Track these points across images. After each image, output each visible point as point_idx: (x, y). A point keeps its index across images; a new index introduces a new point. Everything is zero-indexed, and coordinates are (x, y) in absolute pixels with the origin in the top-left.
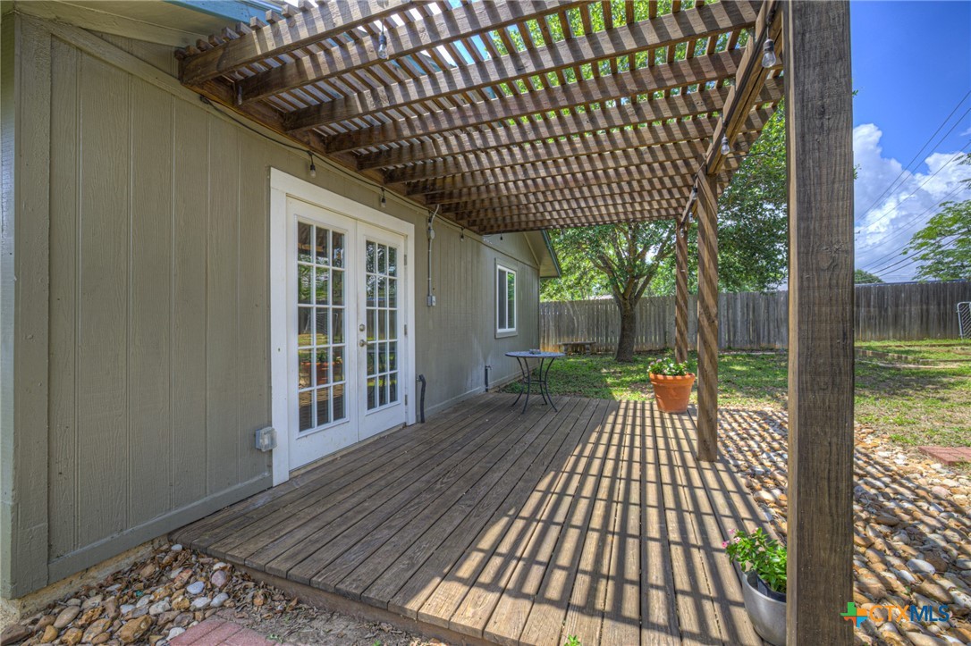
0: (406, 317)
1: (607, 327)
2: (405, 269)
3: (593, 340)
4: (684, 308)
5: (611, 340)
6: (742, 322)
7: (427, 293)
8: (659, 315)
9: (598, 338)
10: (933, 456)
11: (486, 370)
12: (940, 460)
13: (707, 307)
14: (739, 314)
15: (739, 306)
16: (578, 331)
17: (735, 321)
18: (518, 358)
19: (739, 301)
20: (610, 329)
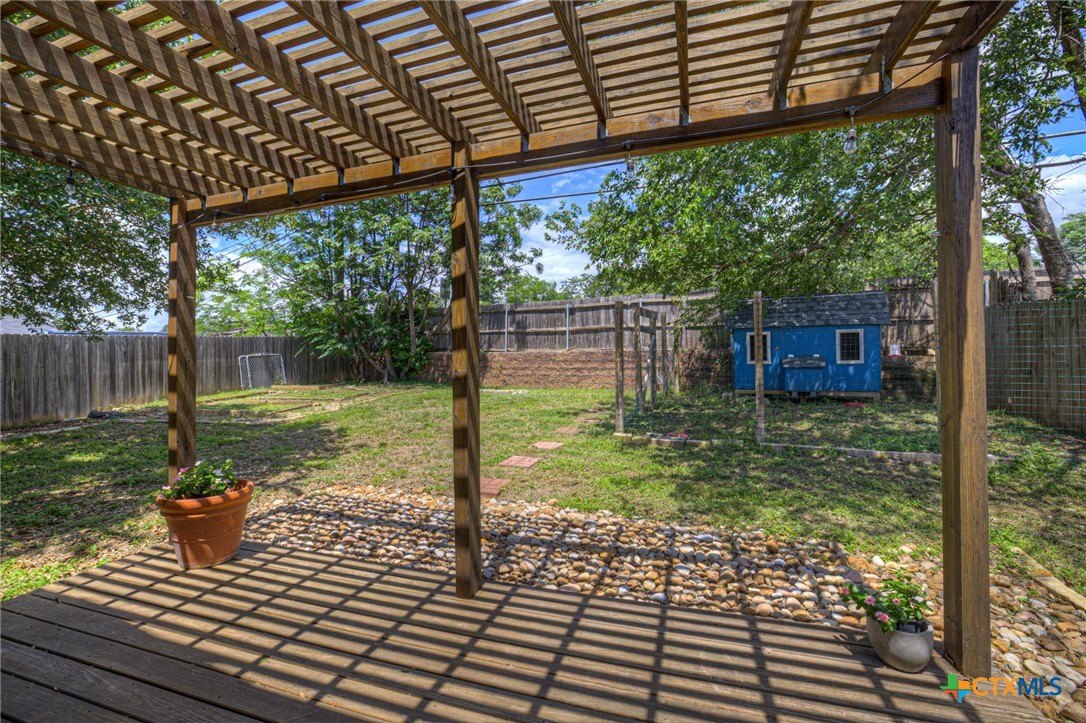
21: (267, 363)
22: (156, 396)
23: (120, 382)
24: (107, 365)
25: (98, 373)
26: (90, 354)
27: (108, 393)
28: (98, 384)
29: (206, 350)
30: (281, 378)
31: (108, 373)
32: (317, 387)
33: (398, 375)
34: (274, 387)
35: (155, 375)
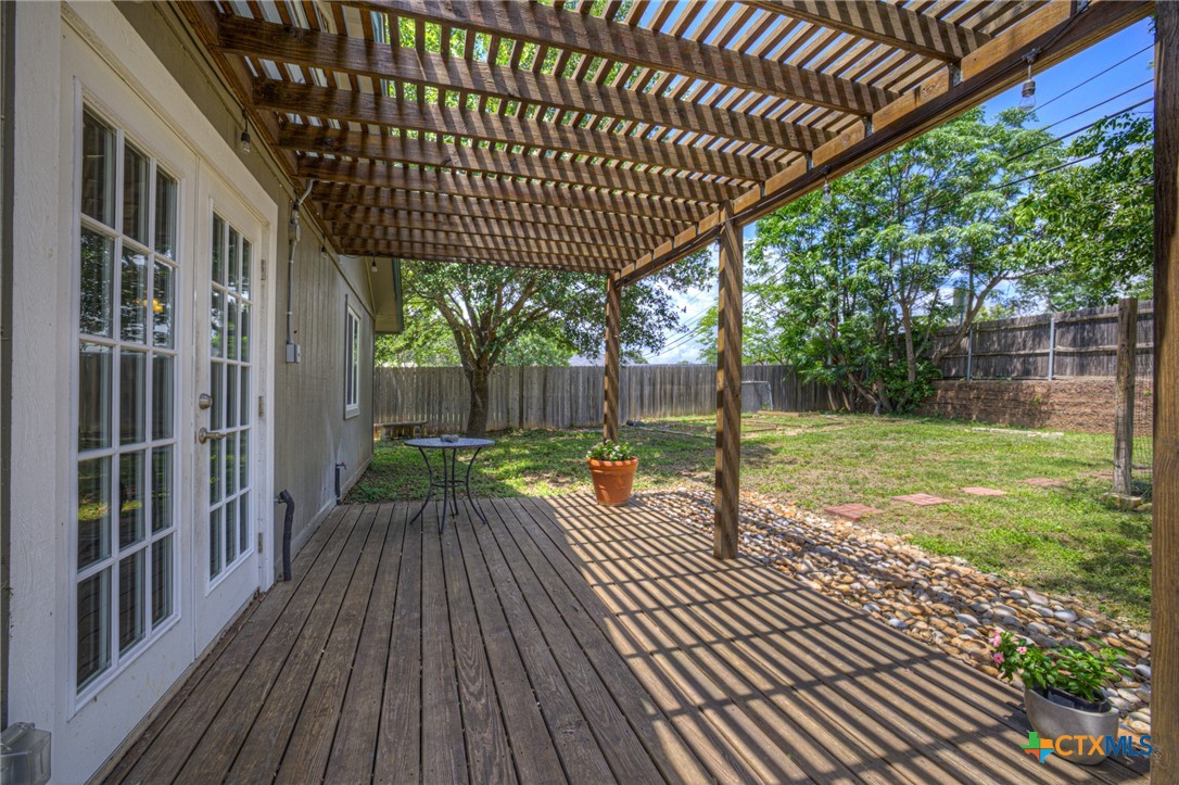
0: (263, 382)
1: (440, 403)
2: (263, 287)
3: (423, 419)
4: (615, 380)
5: (446, 418)
6: (583, 398)
7: (285, 338)
8: (502, 388)
9: (428, 417)
10: (841, 516)
11: (337, 471)
12: (848, 518)
13: (732, 379)
14: (581, 389)
15: (581, 380)
16: (403, 408)
17: (577, 396)
18: (420, 448)
19: (581, 375)
20: (444, 405)
21: (756, 390)
22: (668, 413)
23: (646, 401)
24: (639, 387)
25: (633, 393)
26: (630, 380)
27: (638, 408)
28: (633, 401)
29: (704, 377)
30: (768, 404)
31: (639, 393)
32: (795, 414)
33: (894, 408)
34: (760, 412)
35: (668, 396)
